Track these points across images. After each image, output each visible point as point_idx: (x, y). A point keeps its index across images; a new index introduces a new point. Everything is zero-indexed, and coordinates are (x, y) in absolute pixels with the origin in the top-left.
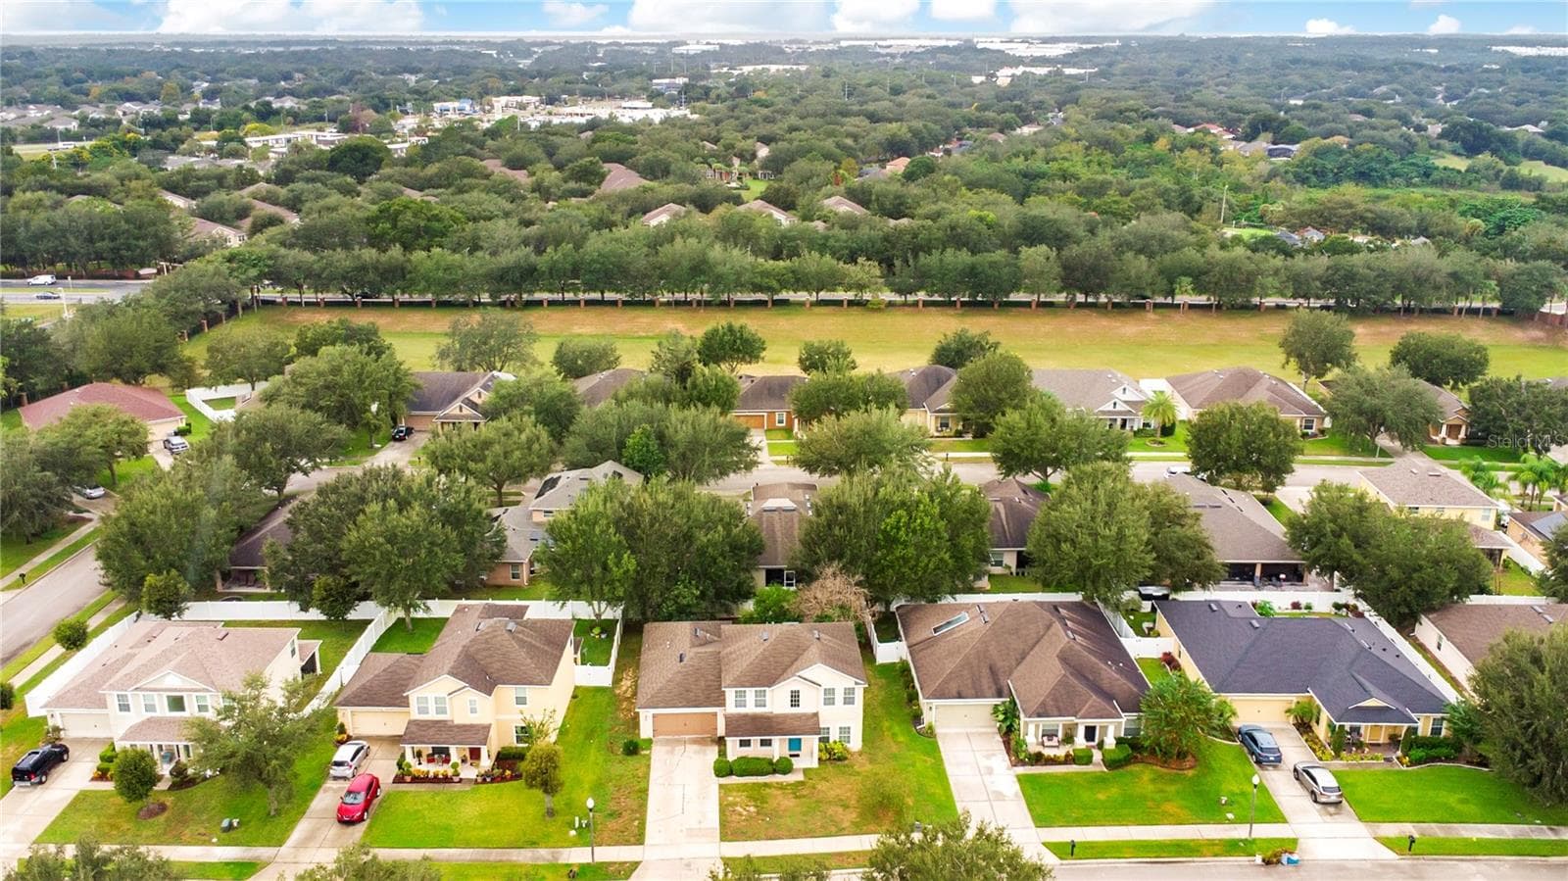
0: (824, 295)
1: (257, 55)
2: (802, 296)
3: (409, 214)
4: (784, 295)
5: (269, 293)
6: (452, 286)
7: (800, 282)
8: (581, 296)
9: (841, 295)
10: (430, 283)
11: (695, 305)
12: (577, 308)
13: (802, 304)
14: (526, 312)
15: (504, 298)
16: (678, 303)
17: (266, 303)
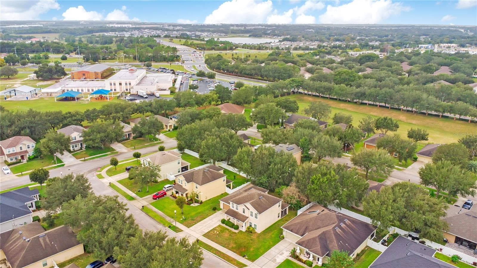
0: (462, 117)
1: (391, 30)
2: (452, 115)
3: (344, 74)
4: (446, 114)
5: (301, 90)
6: (343, 95)
7: (452, 110)
8: (378, 104)
9: (468, 118)
10: (337, 94)
11: (414, 112)
12: (376, 107)
13: (453, 118)
14: (361, 106)
15: (355, 101)
16: (408, 111)
17: (300, 93)
